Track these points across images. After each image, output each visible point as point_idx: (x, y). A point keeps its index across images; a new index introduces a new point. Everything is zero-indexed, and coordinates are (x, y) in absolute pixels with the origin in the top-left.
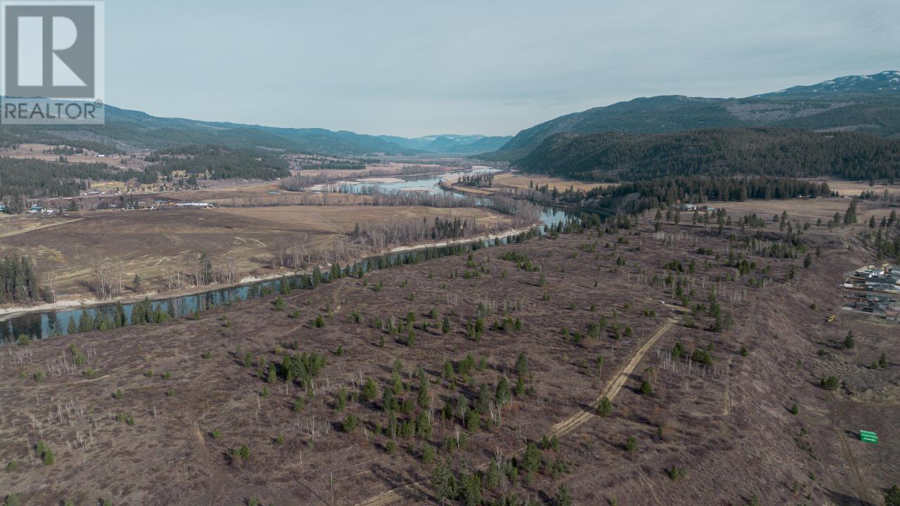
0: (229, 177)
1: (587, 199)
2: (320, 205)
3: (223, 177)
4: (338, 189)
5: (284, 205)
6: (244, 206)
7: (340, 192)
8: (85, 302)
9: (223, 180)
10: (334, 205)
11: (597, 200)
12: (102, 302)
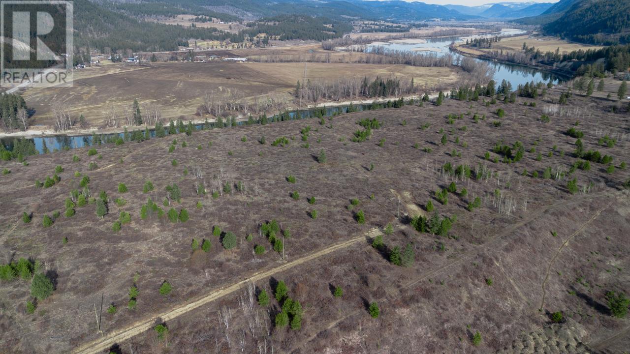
0: (292, 39)
1: (562, 62)
2: (323, 62)
3: (288, 39)
4: (356, 49)
5: (297, 62)
6: (266, 61)
7: (358, 51)
8: (45, 133)
9: (287, 41)
10: (336, 62)
11: (570, 64)
12: (58, 133)
